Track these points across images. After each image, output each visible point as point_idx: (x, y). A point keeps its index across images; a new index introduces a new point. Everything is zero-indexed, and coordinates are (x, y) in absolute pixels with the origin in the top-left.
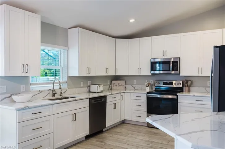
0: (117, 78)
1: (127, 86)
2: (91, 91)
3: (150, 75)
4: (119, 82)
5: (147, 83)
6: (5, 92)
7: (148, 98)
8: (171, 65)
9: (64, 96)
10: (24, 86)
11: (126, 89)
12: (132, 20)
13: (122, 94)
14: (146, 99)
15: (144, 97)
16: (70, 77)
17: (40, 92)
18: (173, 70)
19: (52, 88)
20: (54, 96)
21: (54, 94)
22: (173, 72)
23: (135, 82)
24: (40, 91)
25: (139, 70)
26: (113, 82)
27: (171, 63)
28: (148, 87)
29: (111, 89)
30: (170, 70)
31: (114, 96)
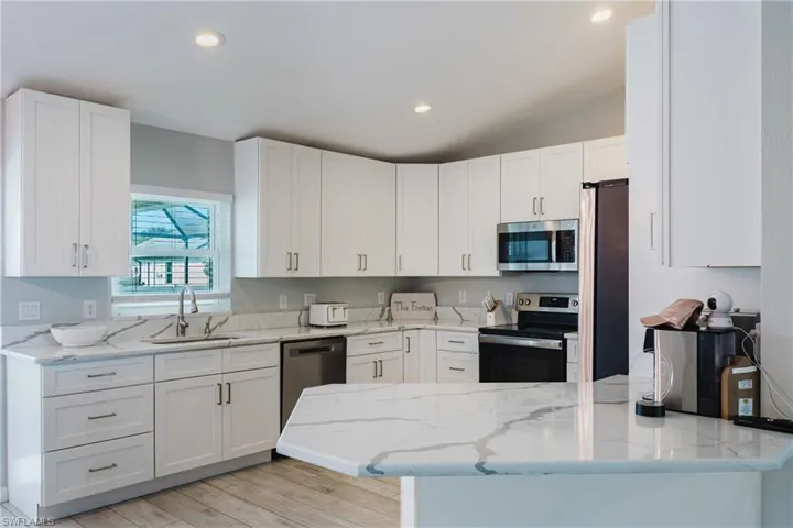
0: (412, 285)
1: (440, 310)
2: (311, 323)
3: (497, 273)
4: (415, 296)
5: (487, 300)
6: (38, 318)
7: (483, 346)
8: (554, 243)
9: (214, 334)
10: (93, 303)
11: (436, 318)
12: (422, 108)
14: (476, 349)
15: (472, 344)
17: (142, 321)
18: (559, 260)
19: (176, 311)
20: (183, 333)
21: (183, 328)
22: (555, 266)
23: (463, 296)
24: (139, 317)
25: (467, 260)
26: (396, 297)
27: (554, 236)
28: (492, 314)
29: (390, 319)
30: (550, 260)
31: (378, 338)
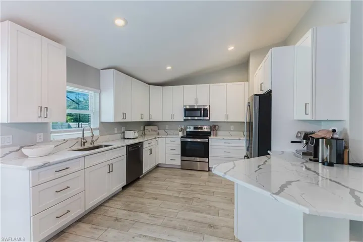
0: (149, 124)
1: (159, 131)
2: (125, 137)
3: (183, 120)
4: (151, 127)
5: (179, 128)
7: (182, 143)
8: (202, 112)
9: (96, 144)
11: (158, 134)
12: (169, 68)
13: (156, 139)
14: (180, 143)
15: (179, 142)
16: (102, 123)
17: (65, 141)
18: (204, 116)
19: (81, 136)
20: (84, 145)
21: (84, 143)
22: (202, 118)
23: (167, 127)
24: (64, 140)
25: (172, 116)
26: (146, 127)
27: (202, 110)
28: (181, 132)
29: (145, 134)
30: (201, 116)
31: (150, 141)
